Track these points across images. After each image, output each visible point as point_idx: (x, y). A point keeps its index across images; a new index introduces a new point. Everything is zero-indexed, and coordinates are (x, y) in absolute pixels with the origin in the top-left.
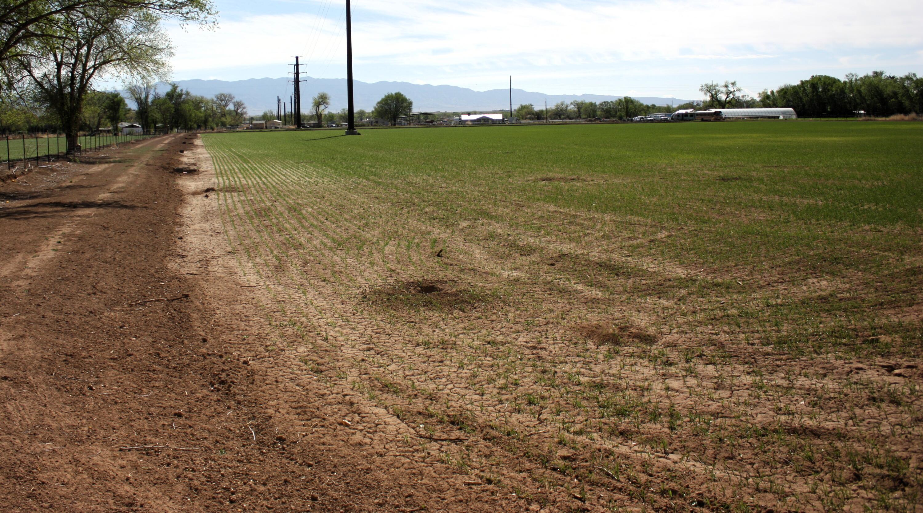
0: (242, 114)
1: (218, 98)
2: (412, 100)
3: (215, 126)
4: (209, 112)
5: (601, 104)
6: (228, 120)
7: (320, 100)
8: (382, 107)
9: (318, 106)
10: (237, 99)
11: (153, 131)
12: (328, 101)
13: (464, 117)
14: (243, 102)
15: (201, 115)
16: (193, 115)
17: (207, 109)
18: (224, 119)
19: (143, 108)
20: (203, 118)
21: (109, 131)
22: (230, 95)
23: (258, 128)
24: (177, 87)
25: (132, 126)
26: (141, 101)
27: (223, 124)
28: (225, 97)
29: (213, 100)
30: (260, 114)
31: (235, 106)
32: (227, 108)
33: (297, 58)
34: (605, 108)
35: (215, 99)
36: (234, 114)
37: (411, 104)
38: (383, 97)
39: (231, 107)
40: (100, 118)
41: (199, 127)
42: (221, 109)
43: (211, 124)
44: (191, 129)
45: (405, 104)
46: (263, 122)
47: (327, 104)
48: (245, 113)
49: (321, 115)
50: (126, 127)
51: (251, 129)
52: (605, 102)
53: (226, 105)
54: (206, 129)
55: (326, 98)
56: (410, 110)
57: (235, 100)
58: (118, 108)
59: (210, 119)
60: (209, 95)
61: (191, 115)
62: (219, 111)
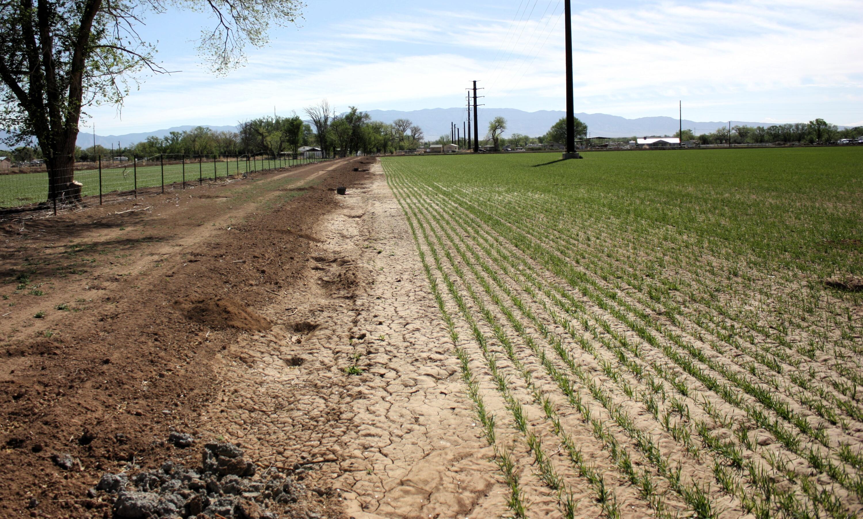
0: (419, 139)
1: (396, 124)
2: (587, 124)
3: (394, 150)
4: (387, 136)
5: (769, 129)
6: (406, 144)
7: (497, 124)
8: (556, 131)
9: (495, 131)
10: (414, 125)
11: (332, 154)
12: (504, 125)
13: (640, 141)
14: (420, 127)
15: (381, 138)
16: (373, 138)
17: (386, 134)
18: (402, 143)
19: (323, 132)
20: (383, 142)
21: (289, 155)
22: (408, 121)
23: (435, 152)
24: (356, 110)
25: (314, 150)
26: (321, 124)
27: (401, 148)
28: (403, 123)
29: (391, 126)
30: (437, 138)
31: (412, 131)
32: (405, 134)
33: (475, 82)
34: (773, 132)
35: (394, 125)
36: (411, 138)
37: (585, 127)
38: (558, 121)
39: (408, 132)
40: (282, 142)
41: (379, 151)
42: (400, 134)
43: (389, 148)
44: (370, 152)
45: (580, 128)
46: (441, 146)
47: (504, 128)
48: (422, 138)
49: (497, 139)
50: (308, 151)
51: (429, 152)
52: (773, 127)
53: (404, 130)
54: (385, 152)
55: (502, 122)
56: (585, 134)
57: (412, 126)
58: (298, 131)
59: (390, 143)
60: (389, 121)
61: (370, 138)
62: (398, 135)
